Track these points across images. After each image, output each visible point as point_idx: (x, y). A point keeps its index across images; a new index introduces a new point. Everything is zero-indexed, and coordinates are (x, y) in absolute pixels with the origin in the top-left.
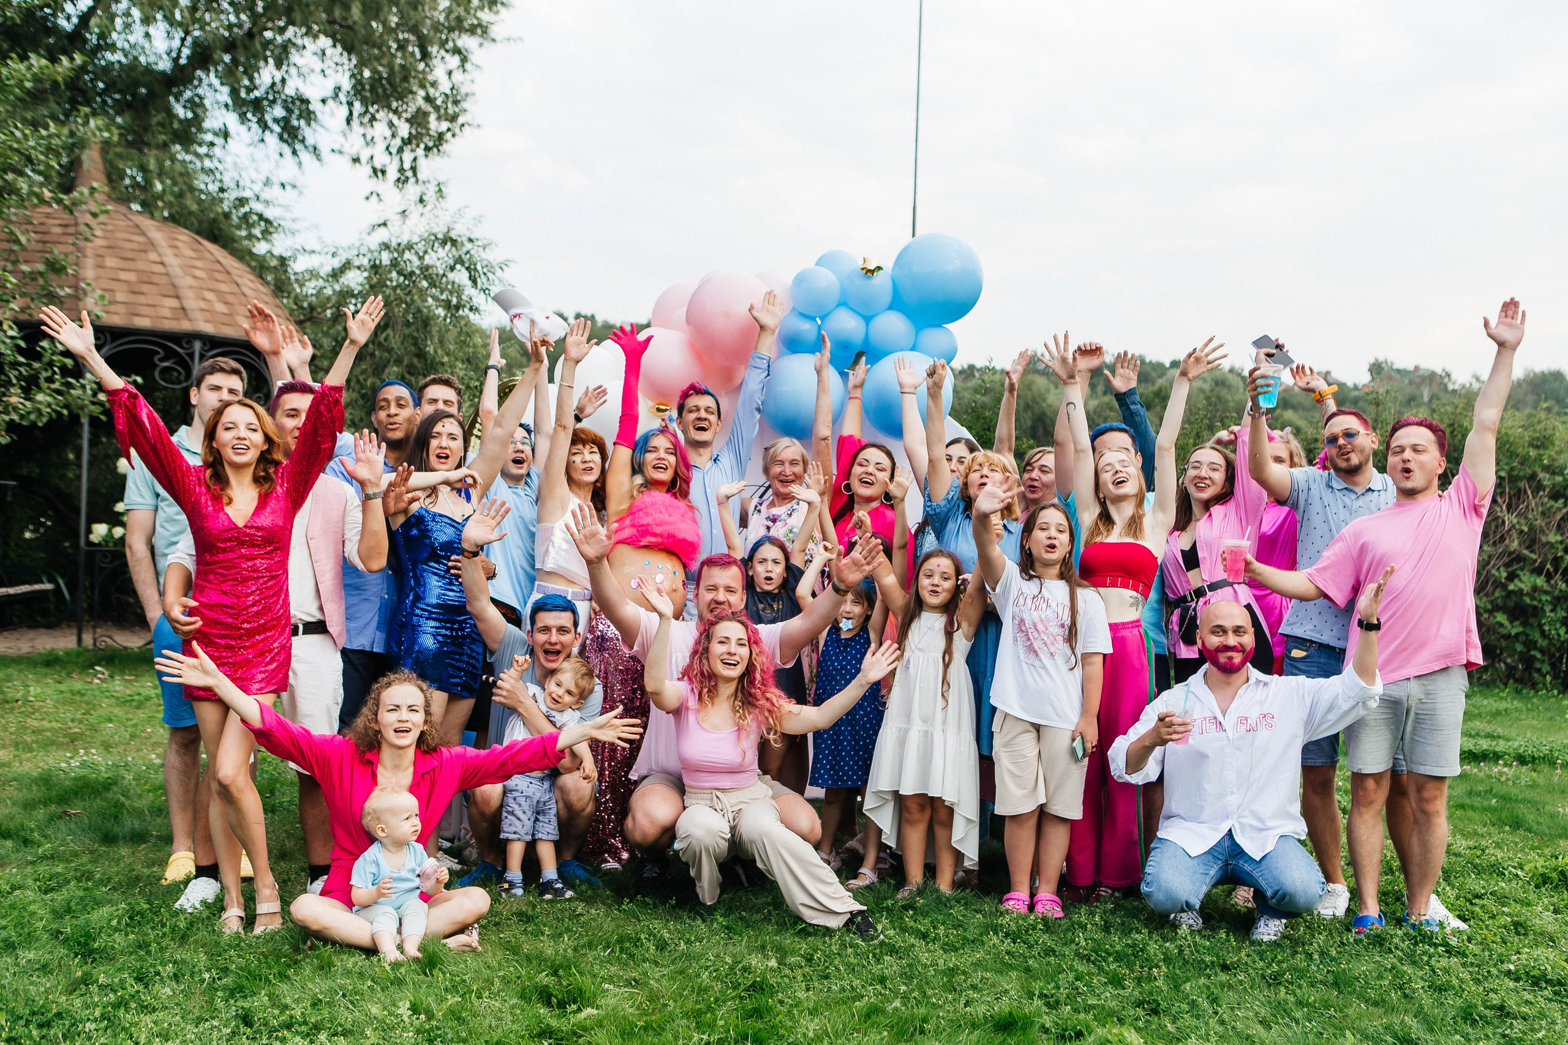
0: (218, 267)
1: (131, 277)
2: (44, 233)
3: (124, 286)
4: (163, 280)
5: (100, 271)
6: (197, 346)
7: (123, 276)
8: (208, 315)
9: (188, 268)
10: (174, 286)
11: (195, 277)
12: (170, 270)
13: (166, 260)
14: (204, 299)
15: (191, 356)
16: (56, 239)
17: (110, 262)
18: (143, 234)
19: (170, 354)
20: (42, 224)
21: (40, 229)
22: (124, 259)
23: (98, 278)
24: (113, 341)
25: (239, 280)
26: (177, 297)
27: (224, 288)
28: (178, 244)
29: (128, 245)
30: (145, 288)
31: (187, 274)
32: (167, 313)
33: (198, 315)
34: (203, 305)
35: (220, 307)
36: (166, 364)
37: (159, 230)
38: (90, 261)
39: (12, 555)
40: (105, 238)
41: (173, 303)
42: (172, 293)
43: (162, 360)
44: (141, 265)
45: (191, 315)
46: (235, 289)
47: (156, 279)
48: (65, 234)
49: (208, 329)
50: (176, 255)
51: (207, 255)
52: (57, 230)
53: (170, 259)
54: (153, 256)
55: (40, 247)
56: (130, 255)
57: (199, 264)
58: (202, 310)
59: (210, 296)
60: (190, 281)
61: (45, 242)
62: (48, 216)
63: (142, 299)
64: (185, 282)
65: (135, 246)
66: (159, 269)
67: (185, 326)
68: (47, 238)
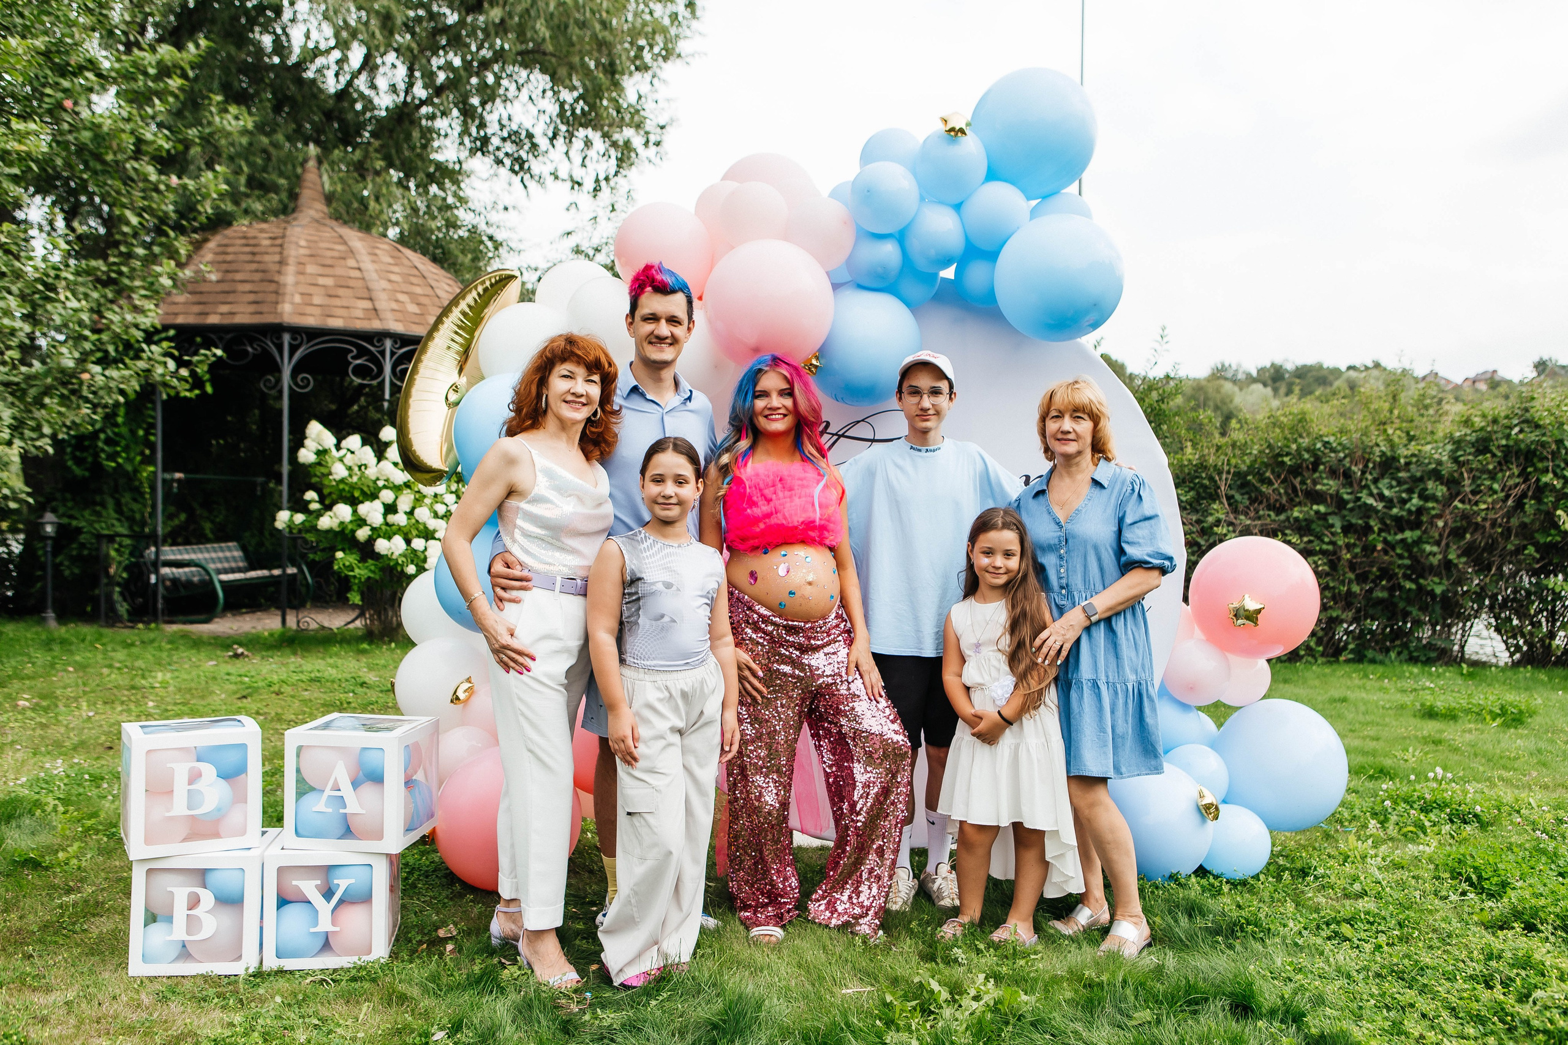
0: (415, 272)
1: (329, 282)
2: (255, 246)
3: (322, 291)
4: (360, 284)
5: (301, 277)
6: (388, 344)
7: (321, 281)
8: (399, 315)
9: (384, 273)
10: (368, 289)
11: (390, 281)
12: (366, 275)
13: (362, 266)
14: (397, 301)
15: (383, 353)
16: (262, 250)
17: (311, 269)
18: (345, 243)
19: (362, 352)
20: (255, 238)
21: (252, 242)
22: (324, 266)
23: (297, 283)
24: (309, 341)
25: (433, 284)
26: (371, 299)
27: (418, 290)
28: (378, 252)
29: (329, 253)
30: (341, 292)
31: (381, 278)
32: (360, 314)
33: (389, 315)
34: (394, 306)
35: (412, 308)
36: (358, 362)
37: (361, 239)
38: (291, 269)
39: (267, 544)
40: (308, 247)
41: (367, 304)
42: (366, 295)
43: (354, 358)
44: (339, 271)
45: (382, 316)
46: (429, 291)
47: (351, 283)
48: (273, 245)
49: (398, 327)
50: (373, 262)
51: (406, 262)
52: (267, 242)
53: (368, 265)
54: (351, 263)
55: (249, 257)
56: (329, 262)
57: (396, 269)
58: (393, 310)
59: (402, 297)
60: (384, 284)
61: (253, 254)
62: (262, 231)
63: (337, 302)
64: (379, 285)
65: (336, 254)
66: (357, 274)
67: (376, 325)
68: (256, 250)
